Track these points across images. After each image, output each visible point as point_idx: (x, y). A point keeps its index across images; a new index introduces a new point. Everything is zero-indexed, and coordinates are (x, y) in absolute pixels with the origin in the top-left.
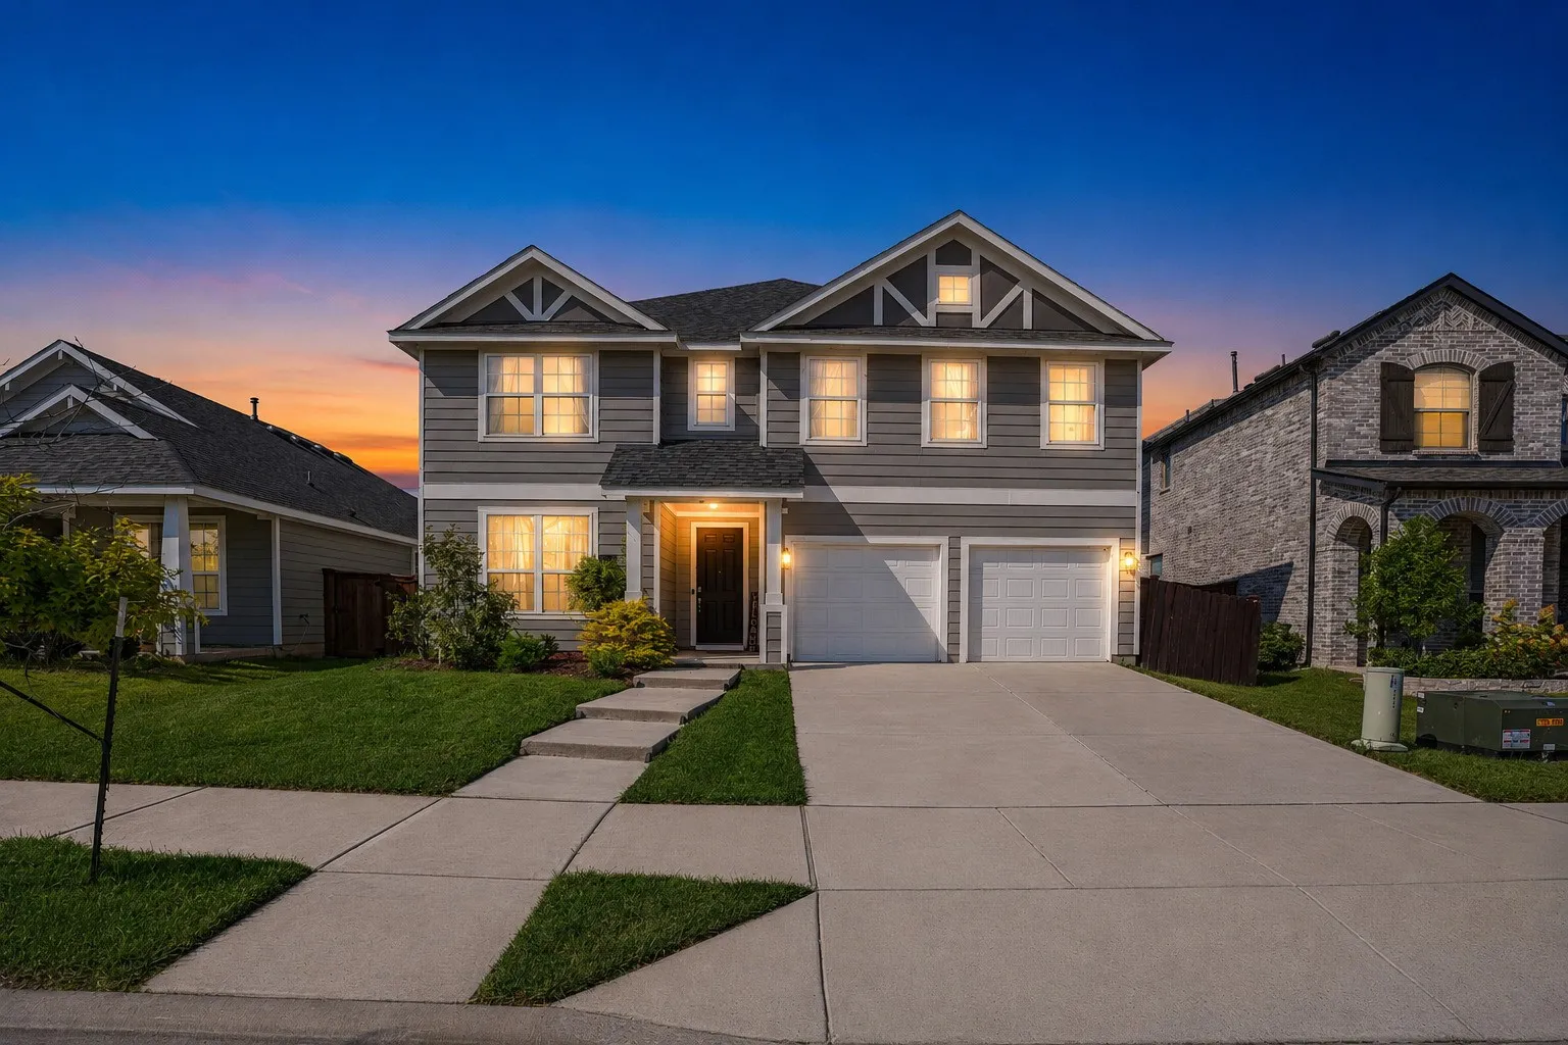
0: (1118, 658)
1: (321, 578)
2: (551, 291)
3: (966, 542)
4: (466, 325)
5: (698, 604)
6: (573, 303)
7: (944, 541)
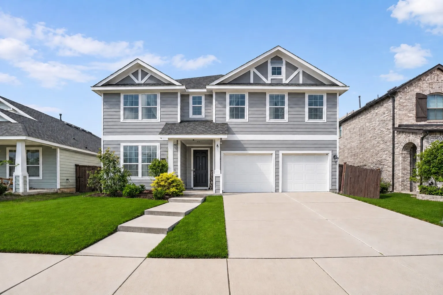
0: (332, 190)
1: (74, 167)
2: (144, 74)
3: (281, 153)
4: (117, 85)
5: (194, 174)
6: (151, 77)
7: (274, 152)
